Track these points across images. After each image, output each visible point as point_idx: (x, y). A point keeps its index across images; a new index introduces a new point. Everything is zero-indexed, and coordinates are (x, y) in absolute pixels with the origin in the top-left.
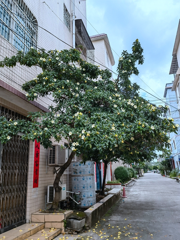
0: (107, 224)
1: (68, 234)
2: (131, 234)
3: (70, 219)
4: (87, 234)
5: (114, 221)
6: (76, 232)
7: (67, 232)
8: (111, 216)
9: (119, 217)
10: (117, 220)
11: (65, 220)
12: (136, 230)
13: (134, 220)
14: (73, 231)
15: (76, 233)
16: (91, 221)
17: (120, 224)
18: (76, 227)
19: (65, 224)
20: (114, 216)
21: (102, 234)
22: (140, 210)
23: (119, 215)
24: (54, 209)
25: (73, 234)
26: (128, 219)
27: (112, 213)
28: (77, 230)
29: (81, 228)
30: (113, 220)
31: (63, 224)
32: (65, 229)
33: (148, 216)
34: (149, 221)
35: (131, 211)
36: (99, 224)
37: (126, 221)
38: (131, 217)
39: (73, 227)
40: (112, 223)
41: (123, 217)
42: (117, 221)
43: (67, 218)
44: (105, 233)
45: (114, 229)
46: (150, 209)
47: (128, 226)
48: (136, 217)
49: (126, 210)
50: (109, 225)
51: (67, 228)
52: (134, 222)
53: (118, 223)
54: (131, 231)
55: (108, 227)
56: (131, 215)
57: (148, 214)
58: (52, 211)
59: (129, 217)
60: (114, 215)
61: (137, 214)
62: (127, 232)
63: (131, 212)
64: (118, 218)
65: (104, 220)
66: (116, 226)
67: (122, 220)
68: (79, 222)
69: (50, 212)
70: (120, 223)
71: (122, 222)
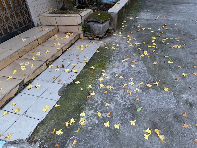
0: (135, 24)
1: (88, 39)
2: (169, 39)
3: (88, 22)
4: (112, 40)
5: (144, 20)
6: (98, 37)
7: (86, 38)
8: (139, 13)
9: (149, 14)
10: (147, 18)
11: (83, 23)
12: (175, 34)
13: (169, 19)
14: (94, 36)
15: (98, 39)
16: (117, 22)
17: (151, 24)
18: (97, 32)
19: (83, 29)
20: (142, 13)
21: (131, 40)
22: (173, 4)
23: (149, 11)
24: (67, 9)
25: (94, 39)
26: (161, 17)
27: (140, 9)
28: (99, 36)
29: (104, 32)
30: (142, 19)
31: (80, 28)
32: (84, 34)
33: (185, 12)
34: (189, 20)
35: (162, 5)
36: (126, 24)
37: (158, 19)
38: (164, 13)
39: (94, 32)
40: (141, 23)
41: (154, 14)
42: (148, 20)
43: (84, 20)
44: (135, 39)
45: (146, 32)
46: (185, 3)
47: (163, 27)
48: (170, 14)
49: (156, 4)
50: (139, 26)
51: (86, 33)
52: (169, 20)
53: (149, 22)
54: (168, 35)
55: (138, 29)
56: (164, 11)
57: (185, 9)
58: (65, 12)
59: (161, 14)
60: (143, 11)
61: (170, 9)
62: (164, 36)
63: (163, 7)
64: (147, 15)
65: (132, 18)
66: (147, 28)
67: (153, 18)
68: (101, 26)
69: (62, 12)
70: (151, 22)
71: (154, 22)
